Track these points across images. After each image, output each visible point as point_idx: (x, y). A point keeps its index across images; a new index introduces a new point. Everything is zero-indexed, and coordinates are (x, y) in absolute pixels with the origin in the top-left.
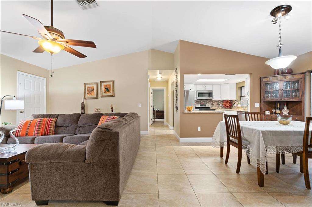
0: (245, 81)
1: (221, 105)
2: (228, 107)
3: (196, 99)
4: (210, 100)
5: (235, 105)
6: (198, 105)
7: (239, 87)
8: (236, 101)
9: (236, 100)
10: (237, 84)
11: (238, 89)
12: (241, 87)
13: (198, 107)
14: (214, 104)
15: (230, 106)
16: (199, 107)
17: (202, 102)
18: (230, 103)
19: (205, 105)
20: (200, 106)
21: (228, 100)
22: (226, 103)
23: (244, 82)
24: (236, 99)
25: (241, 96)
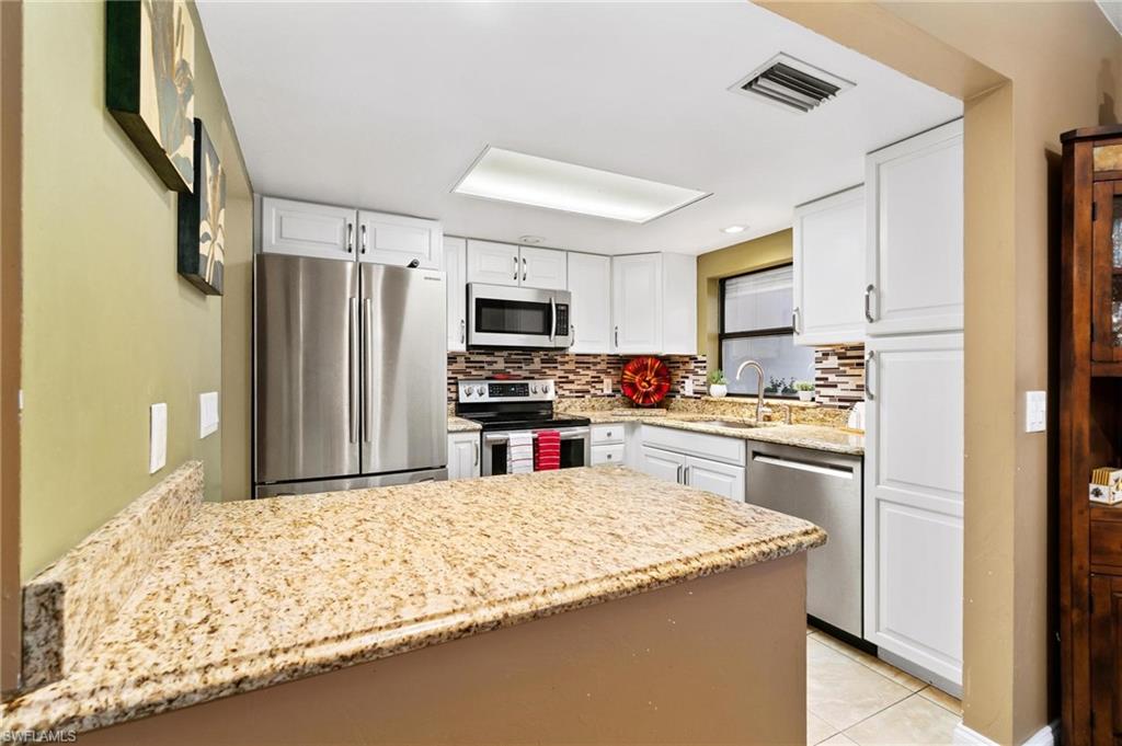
0: (791, 229)
1: (607, 386)
2: (647, 395)
3: (462, 348)
4: (551, 357)
5: (689, 387)
6: (476, 387)
7: (711, 280)
8: (692, 365)
9: (693, 358)
10: (698, 257)
11: (709, 292)
12: (722, 282)
13: (475, 399)
14: (571, 377)
15: (658, 389)
16: (486, 398)
17: (501, 365)
18: (657, 375)
19: (524, 389)
20: (491, 395)
21: (647, 356)
22: (636, 372)
23: (785, 236)
24: (693, 352)
25: (723, 336)
